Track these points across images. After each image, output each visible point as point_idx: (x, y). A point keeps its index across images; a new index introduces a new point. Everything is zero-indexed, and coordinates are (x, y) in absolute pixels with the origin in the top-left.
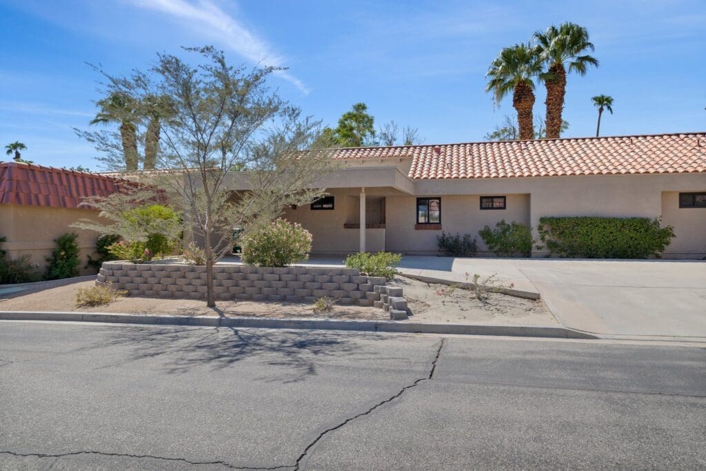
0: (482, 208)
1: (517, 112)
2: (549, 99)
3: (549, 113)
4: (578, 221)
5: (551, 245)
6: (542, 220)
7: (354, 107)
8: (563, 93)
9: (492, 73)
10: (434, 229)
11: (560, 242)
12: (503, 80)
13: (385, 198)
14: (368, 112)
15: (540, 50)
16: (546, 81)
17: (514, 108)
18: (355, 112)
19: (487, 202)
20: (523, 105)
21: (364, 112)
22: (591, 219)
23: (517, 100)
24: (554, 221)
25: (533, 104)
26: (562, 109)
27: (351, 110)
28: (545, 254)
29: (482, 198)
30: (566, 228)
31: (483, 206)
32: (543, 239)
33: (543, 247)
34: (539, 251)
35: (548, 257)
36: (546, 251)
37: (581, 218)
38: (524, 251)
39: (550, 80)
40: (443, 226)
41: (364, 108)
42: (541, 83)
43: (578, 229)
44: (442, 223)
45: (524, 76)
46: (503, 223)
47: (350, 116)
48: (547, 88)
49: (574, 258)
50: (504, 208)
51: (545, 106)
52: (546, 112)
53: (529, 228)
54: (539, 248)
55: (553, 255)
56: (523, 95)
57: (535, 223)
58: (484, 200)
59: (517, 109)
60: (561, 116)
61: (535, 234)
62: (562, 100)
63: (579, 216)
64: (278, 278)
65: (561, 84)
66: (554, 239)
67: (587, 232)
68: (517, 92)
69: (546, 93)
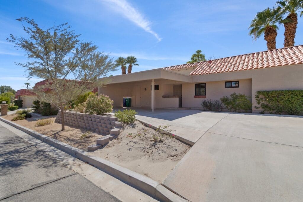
0: (226, 87)
1: (266, 42)
2: (286, 33)
3: (286, 39)
4: (282, 93)
5: (264, 106)
6: (259, 92)
7: (196, 52)
8: (296, 27)
9: (252, 26)
10: (202, 98)
11: (270, 104)
12: (259, 28)
13: (182, 84)
14: (202, 53)
15: (279, 8)
16: (284, 24)
17: (265, 40)
18: (197, 54)
19: (228, 84)
20: (270, 37)
21: (201, 53)
22: (292, 91)
23: (266, 36)
24: (266, 93)
25: (276, 36)
26: (294, 36)
27: (195, 53)
28: (261, 111)
29: (226, 82)
30: (274, 97)
31: (227, 86)
32: (259, 103)
33: (259, 107)
34: (257, 109)
35: (262, 113)
36: (261, 109)
37: (286, 91)
38: (247, 109)
39: (286, 23)
40: (207, 96)
41: (200, 51)
42: (281, 25)
43: (283, 97)
44: (206, 95)
45: (271, 24)
46: (234, 94)
47: (194, 56)
48: (285, 27)
49: (280, 114)
50: (238, 87)
51: (284, 36)
52: (284, 39)
53: (250, 97)
54: (257, 108)
55: (266, 112)
56: (271, 33)
57: (254, 94)
58: (227, 83)
59: (266, 40)
60: (294, 39)
61: (254, 100)
62: (294, 31)
63: (284, 90)
64: (91, 120)
65: (293, 24)
66: (266, 103)
67: (289, 99)
68: (266, 32)
69: (285, 30)
